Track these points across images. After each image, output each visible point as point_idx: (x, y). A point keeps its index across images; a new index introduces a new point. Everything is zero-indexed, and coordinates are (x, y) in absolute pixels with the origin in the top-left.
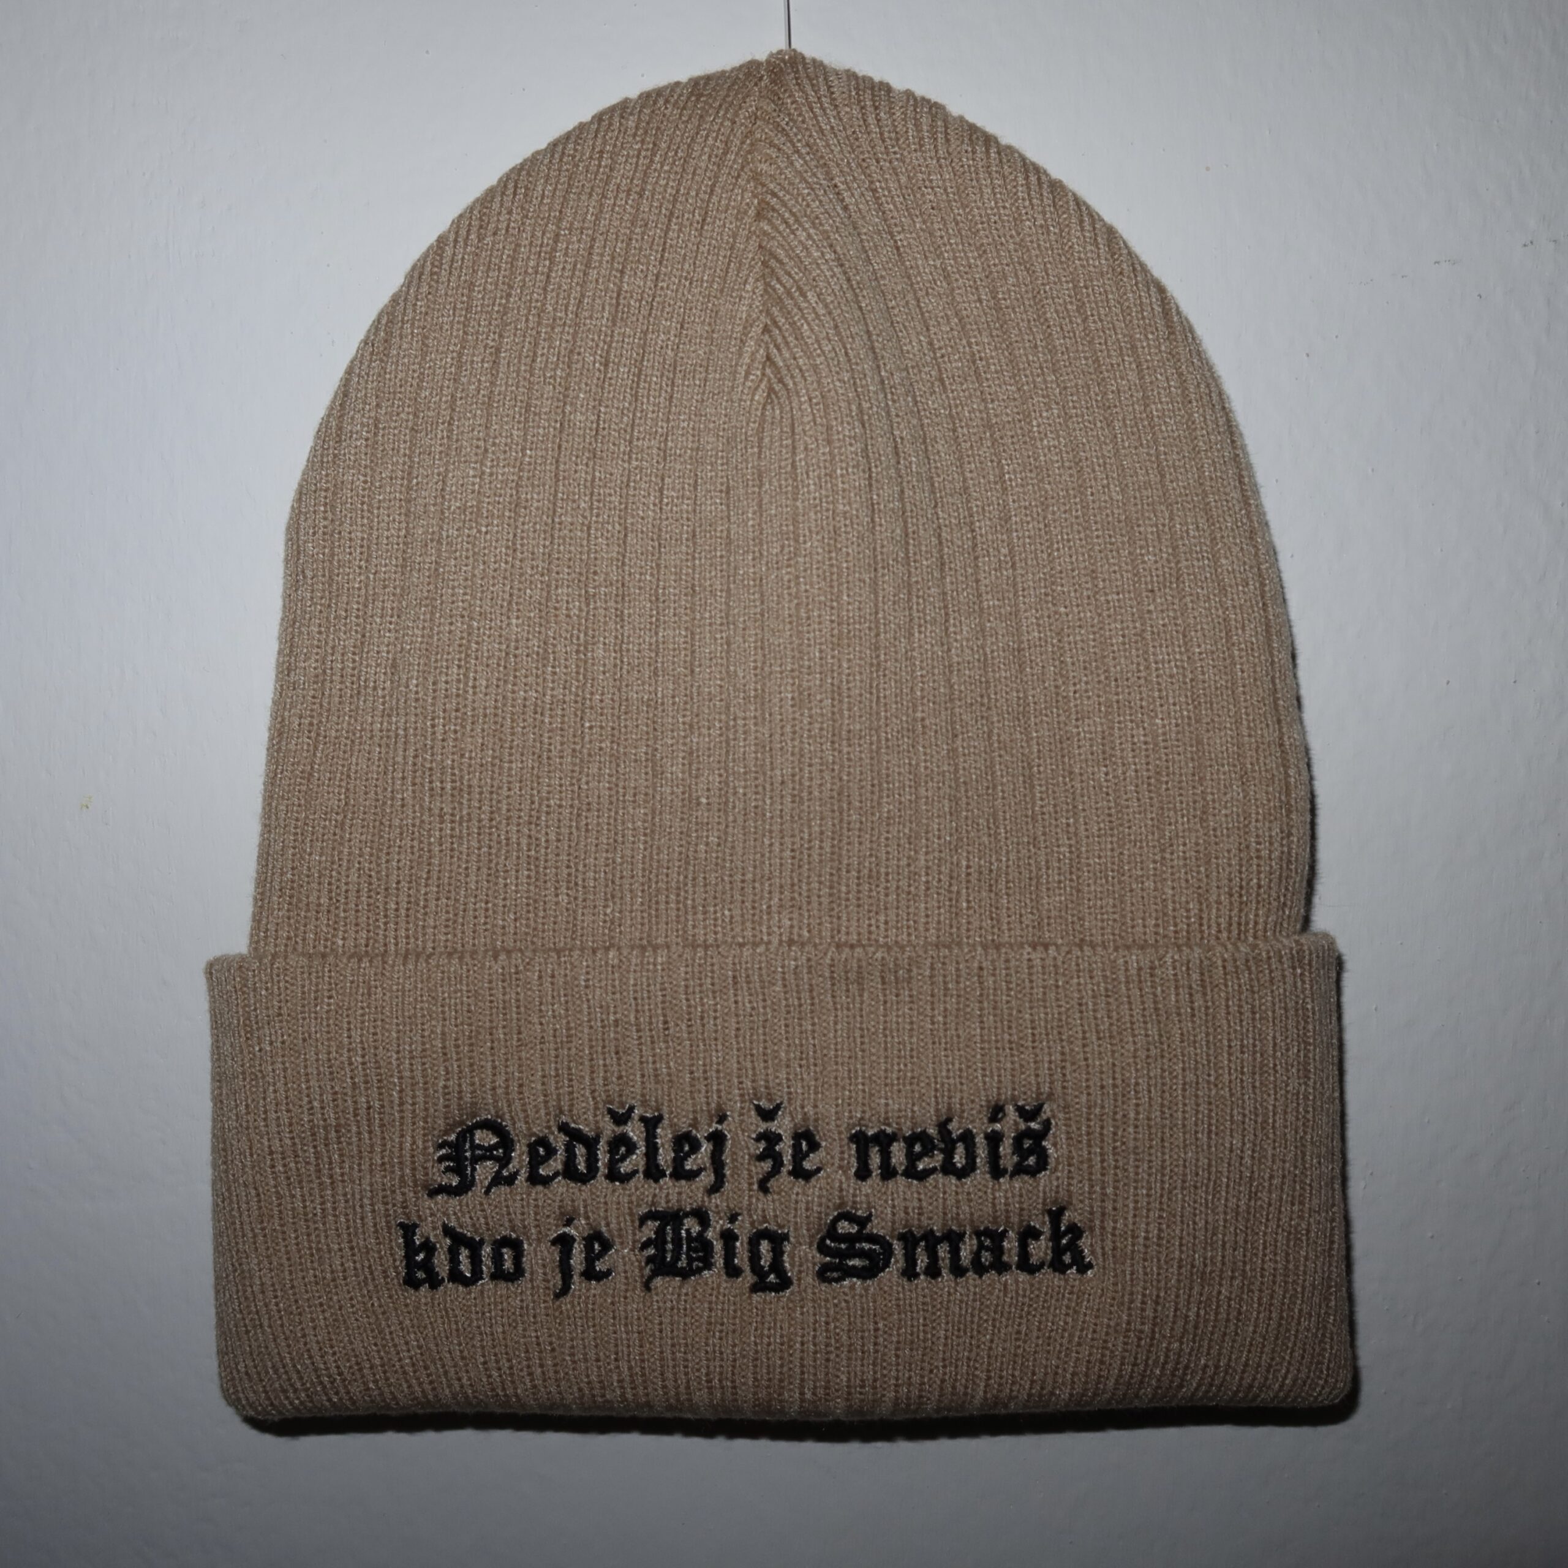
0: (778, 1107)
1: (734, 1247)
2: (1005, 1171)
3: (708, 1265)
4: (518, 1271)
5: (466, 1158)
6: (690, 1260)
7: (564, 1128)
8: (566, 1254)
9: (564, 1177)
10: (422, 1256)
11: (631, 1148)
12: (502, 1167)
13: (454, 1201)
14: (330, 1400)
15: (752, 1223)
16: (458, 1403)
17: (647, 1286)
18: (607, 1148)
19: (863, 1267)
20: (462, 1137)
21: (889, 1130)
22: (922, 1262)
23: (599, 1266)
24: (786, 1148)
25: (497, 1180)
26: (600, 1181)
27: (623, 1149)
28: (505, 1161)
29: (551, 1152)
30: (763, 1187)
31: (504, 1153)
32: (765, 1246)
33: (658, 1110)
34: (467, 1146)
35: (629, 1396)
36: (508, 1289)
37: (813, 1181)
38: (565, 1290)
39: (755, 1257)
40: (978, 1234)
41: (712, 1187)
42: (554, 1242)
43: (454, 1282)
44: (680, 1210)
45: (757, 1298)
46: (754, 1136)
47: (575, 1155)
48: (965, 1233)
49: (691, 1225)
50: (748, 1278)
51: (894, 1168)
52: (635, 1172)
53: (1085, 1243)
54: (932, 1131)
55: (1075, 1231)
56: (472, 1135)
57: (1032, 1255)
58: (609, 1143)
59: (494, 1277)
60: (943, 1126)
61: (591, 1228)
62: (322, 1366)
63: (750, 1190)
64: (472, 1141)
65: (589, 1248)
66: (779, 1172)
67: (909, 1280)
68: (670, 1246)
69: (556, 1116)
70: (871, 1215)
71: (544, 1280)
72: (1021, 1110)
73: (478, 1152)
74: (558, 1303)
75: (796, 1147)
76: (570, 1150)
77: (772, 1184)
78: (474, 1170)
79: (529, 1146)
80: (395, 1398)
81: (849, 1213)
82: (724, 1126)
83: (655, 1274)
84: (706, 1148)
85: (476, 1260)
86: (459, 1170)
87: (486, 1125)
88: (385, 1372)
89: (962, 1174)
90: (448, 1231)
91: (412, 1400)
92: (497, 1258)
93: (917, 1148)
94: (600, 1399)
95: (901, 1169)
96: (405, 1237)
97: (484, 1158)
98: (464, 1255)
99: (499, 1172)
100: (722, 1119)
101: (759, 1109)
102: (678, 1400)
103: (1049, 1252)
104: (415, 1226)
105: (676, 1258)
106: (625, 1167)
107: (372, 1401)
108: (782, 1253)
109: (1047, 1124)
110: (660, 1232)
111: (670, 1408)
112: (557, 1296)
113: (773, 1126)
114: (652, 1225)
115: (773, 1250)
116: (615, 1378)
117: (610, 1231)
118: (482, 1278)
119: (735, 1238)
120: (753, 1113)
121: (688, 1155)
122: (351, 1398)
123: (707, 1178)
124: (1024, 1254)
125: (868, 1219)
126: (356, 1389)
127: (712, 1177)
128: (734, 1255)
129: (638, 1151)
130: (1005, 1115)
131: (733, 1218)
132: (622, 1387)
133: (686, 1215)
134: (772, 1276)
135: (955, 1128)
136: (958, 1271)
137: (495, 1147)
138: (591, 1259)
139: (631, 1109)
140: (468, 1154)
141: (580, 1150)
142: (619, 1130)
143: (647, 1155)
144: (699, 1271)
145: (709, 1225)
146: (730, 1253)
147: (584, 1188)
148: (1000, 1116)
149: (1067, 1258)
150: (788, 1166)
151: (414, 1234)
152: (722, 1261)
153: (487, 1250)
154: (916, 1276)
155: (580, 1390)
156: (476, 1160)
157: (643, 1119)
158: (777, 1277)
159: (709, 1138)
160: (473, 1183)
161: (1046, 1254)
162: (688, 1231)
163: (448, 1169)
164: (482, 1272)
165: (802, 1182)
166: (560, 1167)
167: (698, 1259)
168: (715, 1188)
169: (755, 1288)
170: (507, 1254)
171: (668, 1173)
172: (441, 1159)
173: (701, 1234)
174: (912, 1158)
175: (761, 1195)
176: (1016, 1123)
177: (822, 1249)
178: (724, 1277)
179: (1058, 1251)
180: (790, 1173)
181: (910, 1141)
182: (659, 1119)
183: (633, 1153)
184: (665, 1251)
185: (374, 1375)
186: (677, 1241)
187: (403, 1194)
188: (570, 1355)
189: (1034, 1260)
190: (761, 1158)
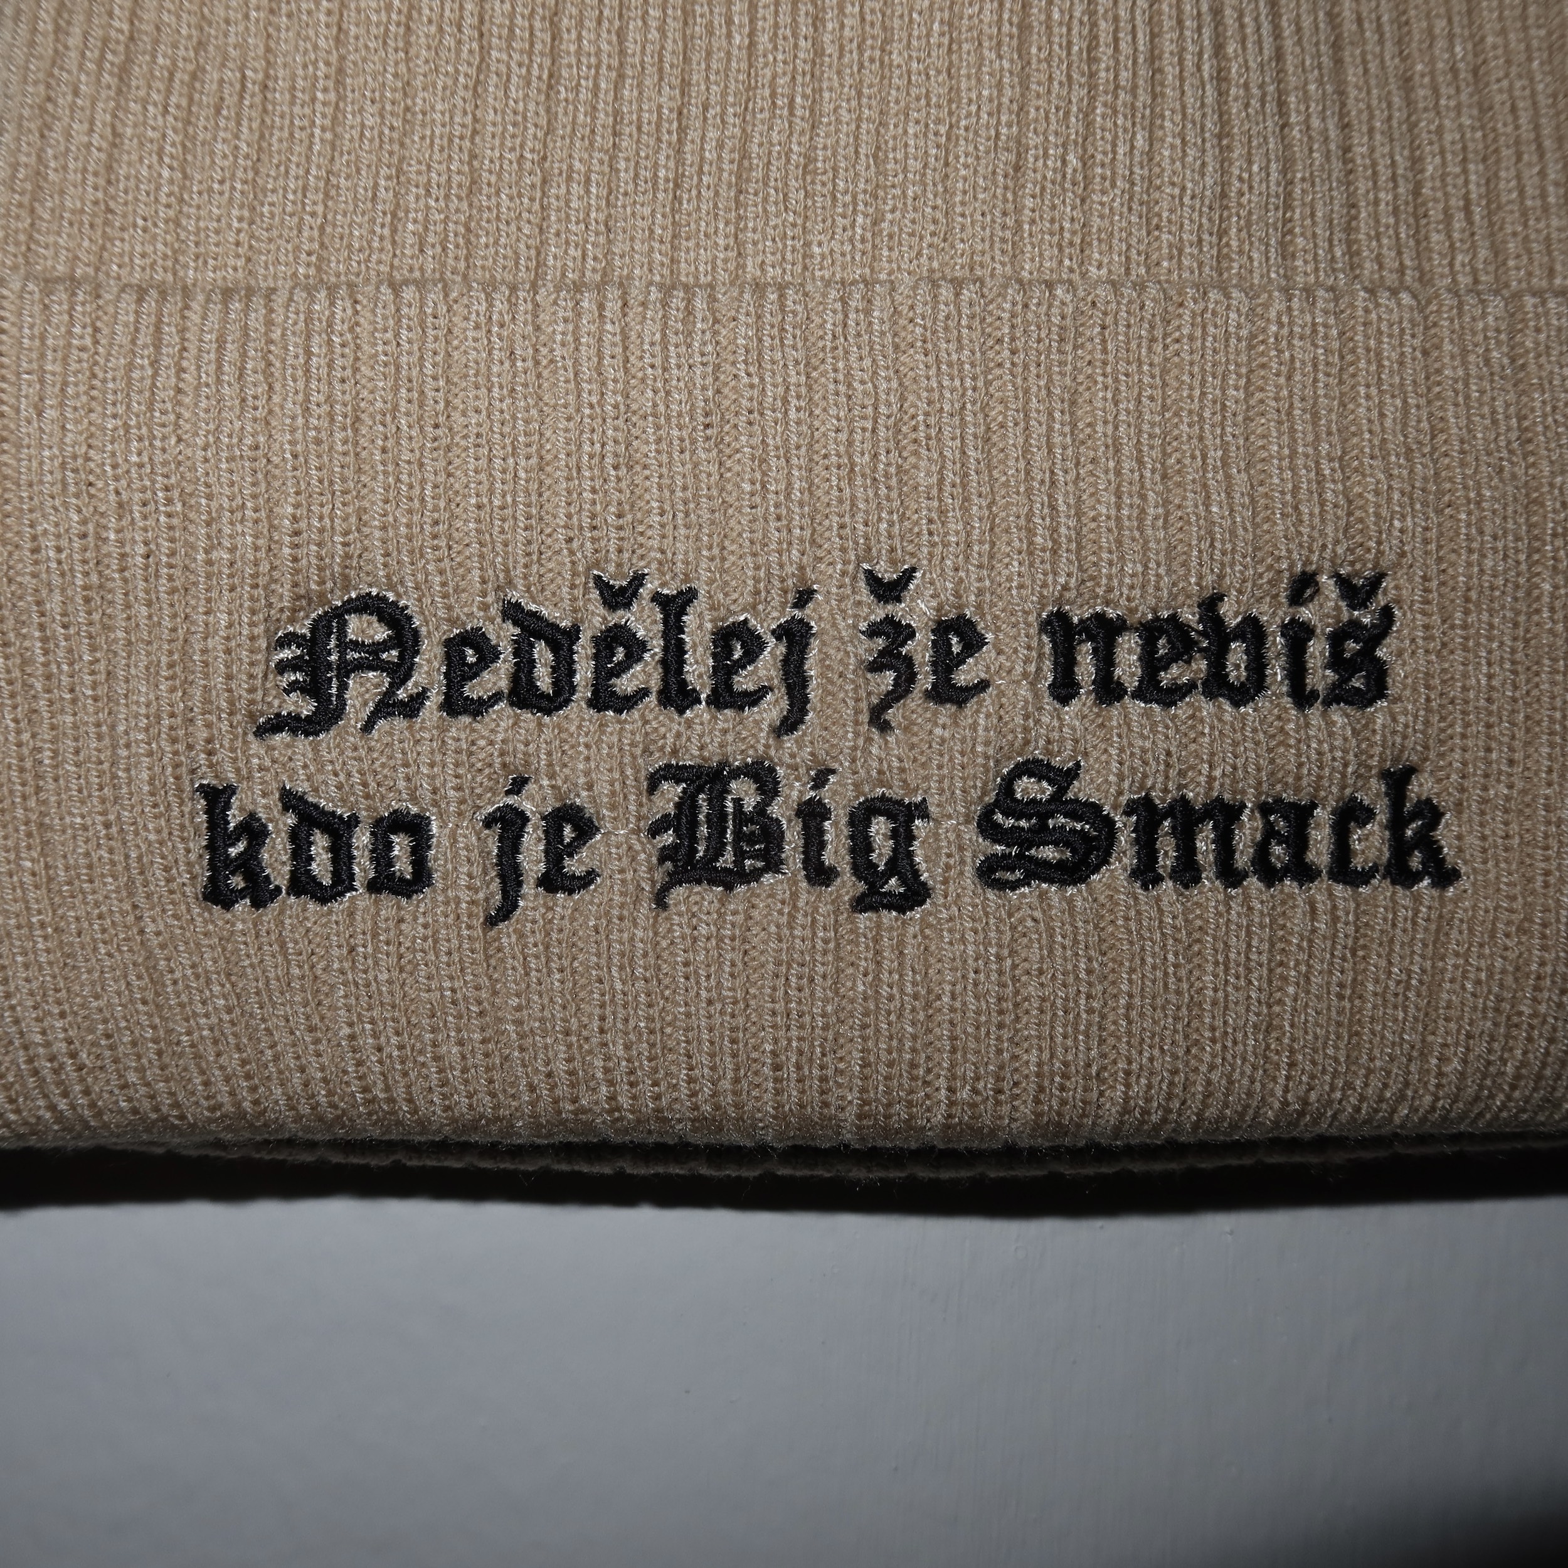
0: (908, 575)
1: (822, 832)
2: (1314, 694)
3: (774, 864)
4: (421, 876)
5: (329, 666)
6: (740, 855)
7: (513, 612)
8: (510, 845)
9: (512, 704)
10: (241, 846)
11: (636, 649)
12: (394, 686)
13: (303, 744)
14: (52, 1107)
15: (857, 786)
16: (298, 1118)
17: (660, 900)
18: (591, 651)
19: (1061, 862)
20: (321, 627)
21: (1111, 613)
22: (1167, 854)
23: (574, 866)
24: (920, 649)
25: (386, 707)
26: (577, 710)
27: (620, 654)
28: (401, 672)
29: (488, 655)
30: (878, 719)
31: (401, 656)
32: (879, 827)
33: (687, 578)
34: (333, 643)
35: (624, 1101)
36: (400, 908)
37: (972, 704)
38: (507, 909)
39: (861, 846)
40: (1265, 809)
41: (785, 720)
42: (489, 823)
43: (298, 895)
44: (723, 764)
45: (864, 920)
46: (863, 626)
47: (532, 663)
48: (1243, 806)
49: (745, 792)
50: (848, 886)
51: (1120, 684)
52: (643, 693)
53: (1446, 835)
54: (1190, 616)
55: (1431, 813)
56: (343, 624)
57: (1355, 852)
58: (596, 641)
59: (374, 887)
60: (1210, 605)
61: (559, 796)
62: (38, 1038)
63: (856, 723)
64: (342, 632)
65: (552, 832)
66: (908, 691)
67: (1145, 887)
68: (704, 830)
69: (498, 588)
70: (1078, 765)
71: (469, 888)
72: (1345, 585)
73: (352, 655)
74: (492, 933)
75: (940, 646)
76: (522, 651)
77: (893, 714)
78: (343, 687)
79: (448, 643)
80: (176, 1105)
81: (1037, 762)
82: (807, 611)
83: (675, 880)
84: (773, 651)
85: (341, 854)
86: (313, 689)
87: (367, 605)
88: (160, 1053)
89: (1241, 695)
90: (290, 800)
91: (212, 1109)
92: (381, 854)
93: (1162, 647)
94: (569, 1107)
95: (1131, 683)
96: (209, 811)
97: (360, 666)
98: (320, 844)
99: (390, 692)
100: (804, 597)
101: (872, 578)
102: (717, 1107)
103: (1385, 849)
104: (230, 790)
105: (717, 851)
106: (625, 684)
107: (135, 1111)
108: (911, 838)
109: (1387, 614)
110: (686, 804)
111: (700, 1122)
112: (491, 922)
113: (898, 611)
114: (672, 791)
115: (894, 834)
116: (599, 1063)
117: (593, 800)
118: (352, 888)
119: (825, 814)
120: (862, 584)
121: (741, 664)
122: (92, 1105)
123: (773, 708)
124: (1342, 850)
125: (1073, 774)
126: (104, 1087)
127: (785, 704)
128: (822, 845)
129: (647, 656)
130: (1317, 591)
131: (820, 780)
132: (611, 1083)
133: (736, 774)
134: (893, 881)
135: (1230, 613)
136: (1230, 876)
137: (384, 646)
138: (555, 854)
139: (638, 580)
140: (334, 658)
141: (542, 653)
142: (615, 618)
143: (664, 662)
144: (755, 875)
145: (776, 793)
146: (814, 841)
147: (547, 719)
148: (1309, 592)
149: (1416, 861)
150: (925, 680)
151: (228, 806)
152: (799, 857)
153: (362, 839)
154: (1158, 880)
155: (532, 1088)
156: (346, 669)
157: (657, 598)
158: (903, 881)
159: (778, 634)
160: (338, 713)
161: (1380, 850)
162: (738, 802)
163: (293, 687)
164: (352, 877)
165: (950, 708)
166: (504, 684)
167: (755, 856)
168: (789, 724)
169: (861, 904)
170: (400, 845)
171: (703, 696)
172: (282, 667)
173: (761, 809)
174: (1152, 665)
175: (875, 734)
176: (1337, 608)
177: (987, 827)
178: (804, 884)
179: (1400, 849)
180: (929, 695)
181: (1150, 631)
182: (688, 597)
183: (640, 659)
184: (694, 839)
185: (139, 1057)
186: (718, 820)
187: (209, 725)
188: (514, 1022)
189: (1358, 863)
190: (875, 667)
